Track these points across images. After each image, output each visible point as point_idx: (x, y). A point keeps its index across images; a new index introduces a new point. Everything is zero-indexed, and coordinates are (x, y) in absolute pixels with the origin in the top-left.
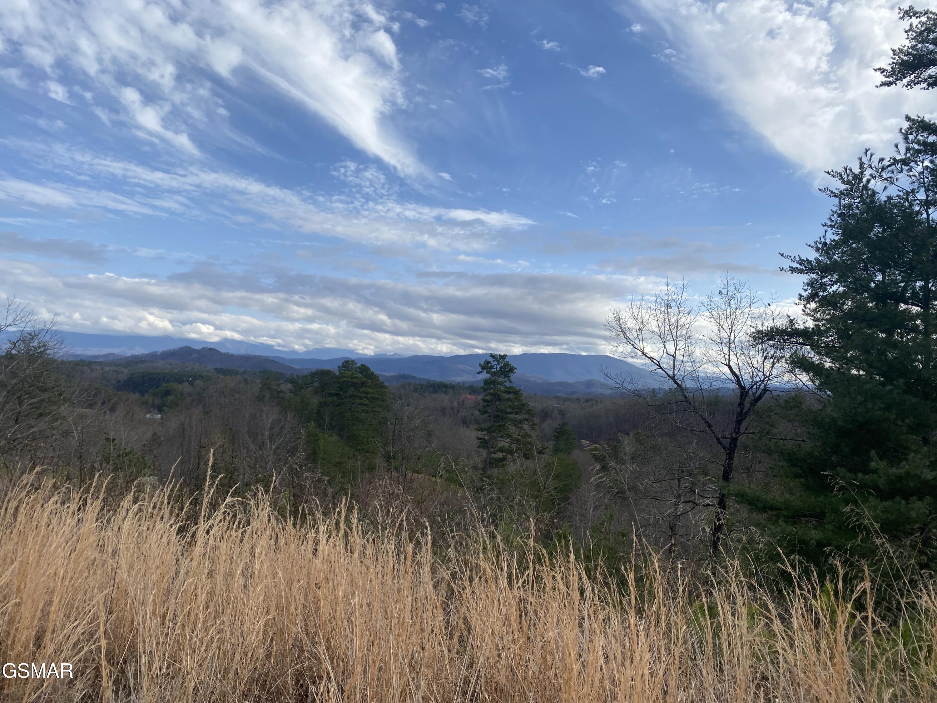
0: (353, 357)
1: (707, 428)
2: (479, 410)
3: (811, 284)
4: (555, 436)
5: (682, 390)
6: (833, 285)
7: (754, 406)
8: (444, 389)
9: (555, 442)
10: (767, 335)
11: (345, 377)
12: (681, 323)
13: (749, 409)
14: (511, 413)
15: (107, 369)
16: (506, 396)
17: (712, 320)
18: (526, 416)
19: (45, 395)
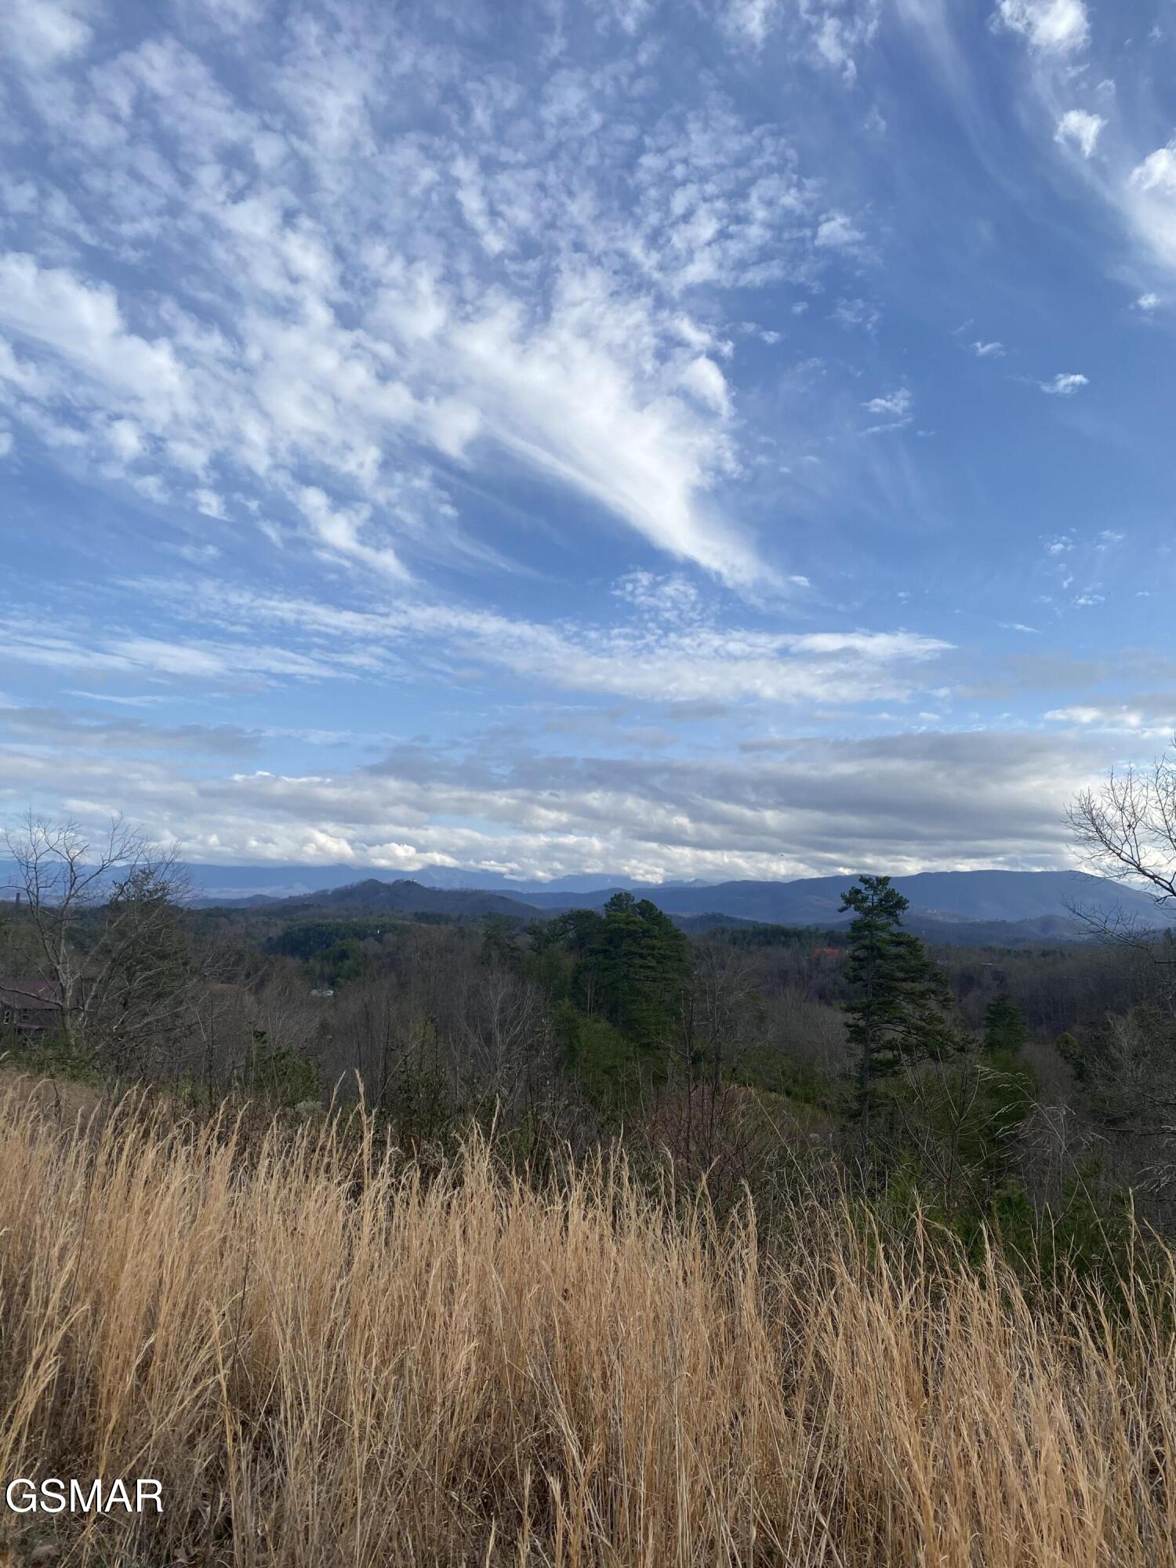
0: (628, 888)
2: (847, 975)
4: (988, 1018)
8: (783, 938)
9: (988, 1030)
11: (615, 922)
14: (904, 980)
15: (253, 920)
16: (894, 950)
18: (933, 986)
19: (165, 965)
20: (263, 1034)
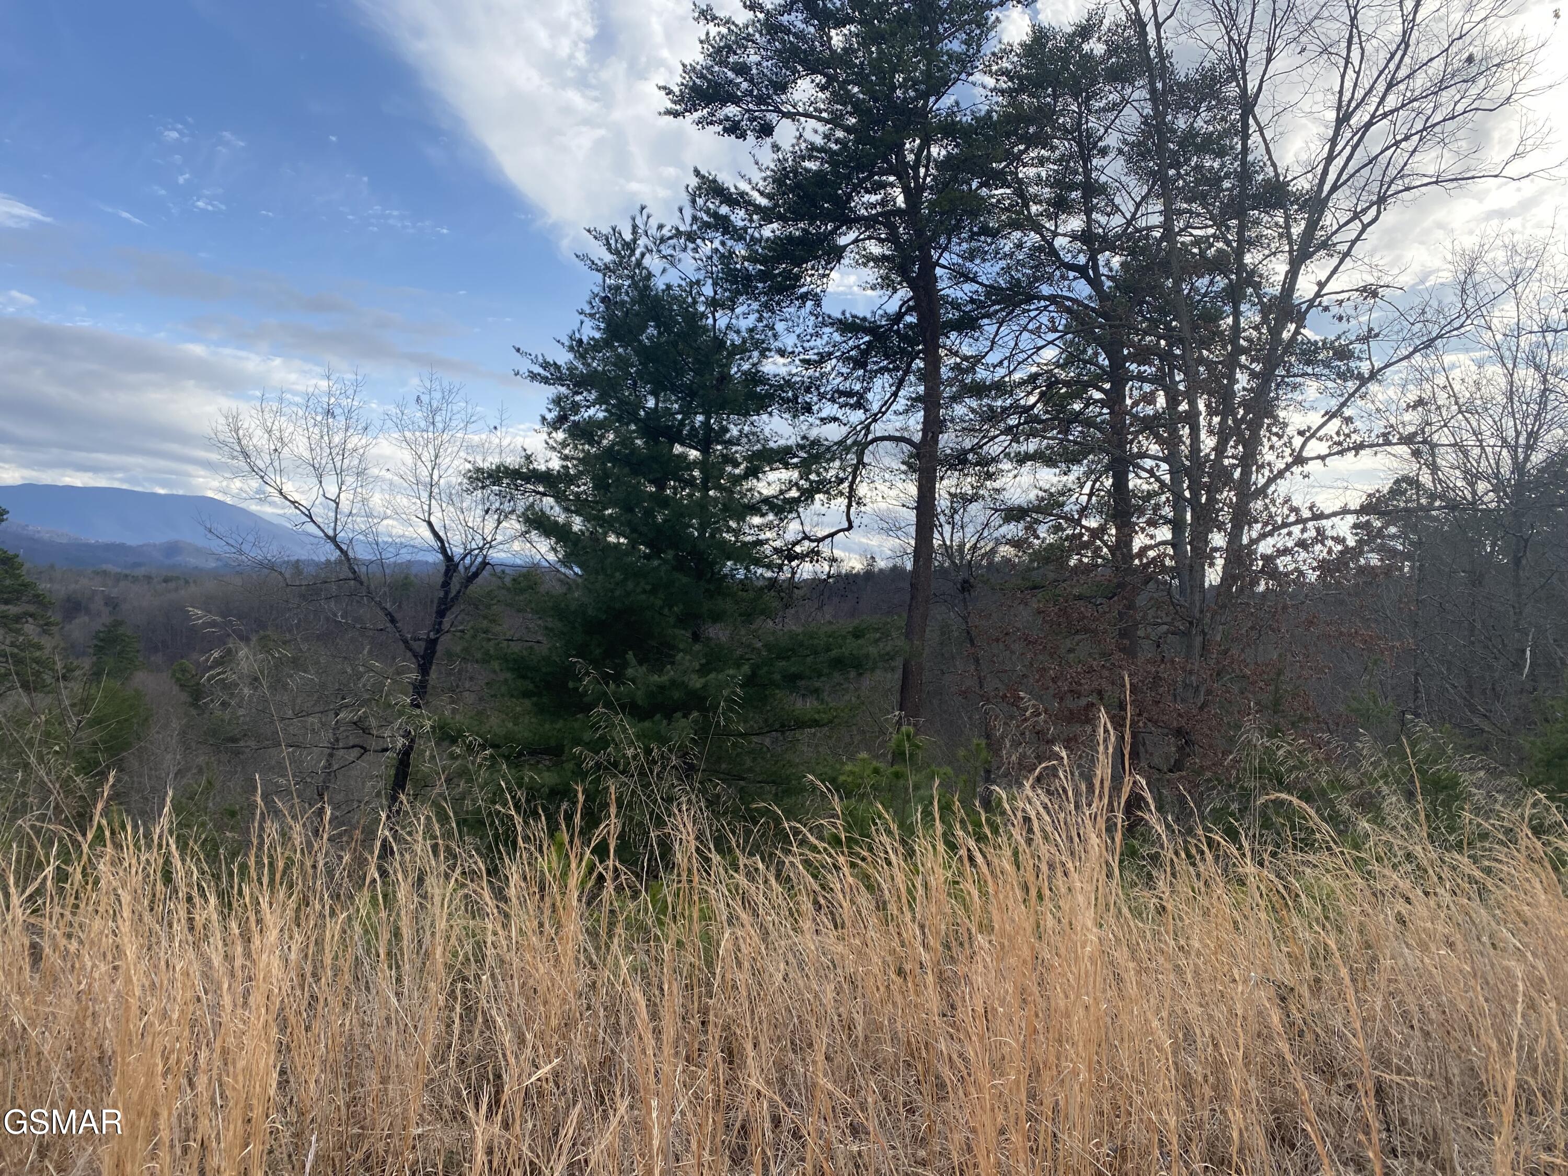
1: (389, 625)
3: (558, 401)
4: (96, 646)
5: (348, 559)
6: (589, 407)
7: (466, 587)
9: (94, 658)
10: (490, 476)
12: (350, 446)
13: (459, 592)
17: (404, 444)
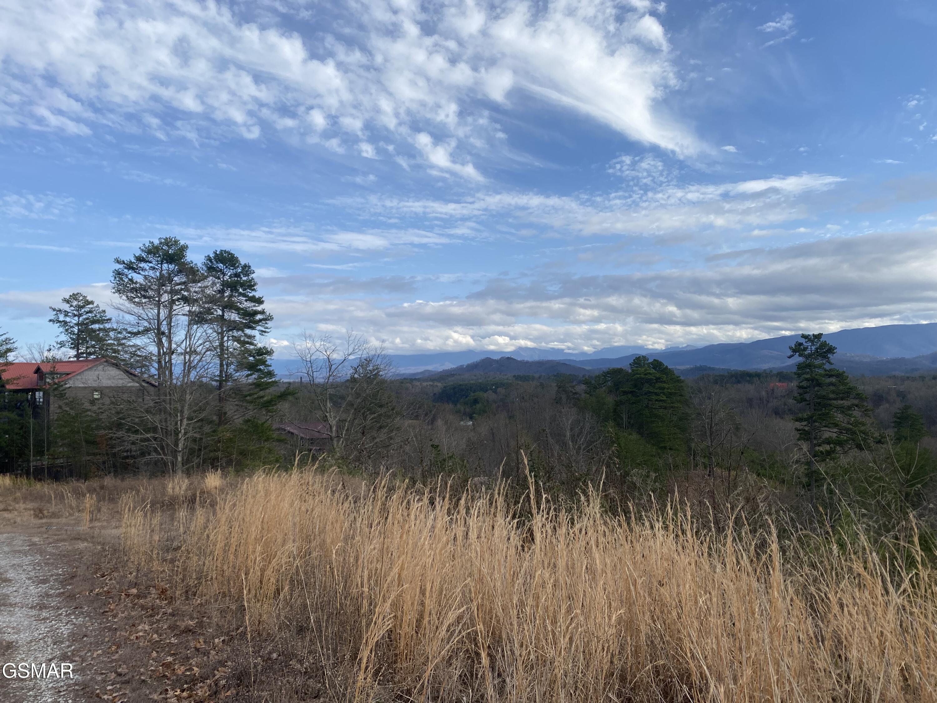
2: (795, 398)
4: (896, 422)
8: (748, 378)
9: (896, 429)
11: (638, 374)
14: (834, 399)
15: (425, 384)
16: (828, 380)
18: (856, 402)
19: (383, 410)
20: (437, 446)
